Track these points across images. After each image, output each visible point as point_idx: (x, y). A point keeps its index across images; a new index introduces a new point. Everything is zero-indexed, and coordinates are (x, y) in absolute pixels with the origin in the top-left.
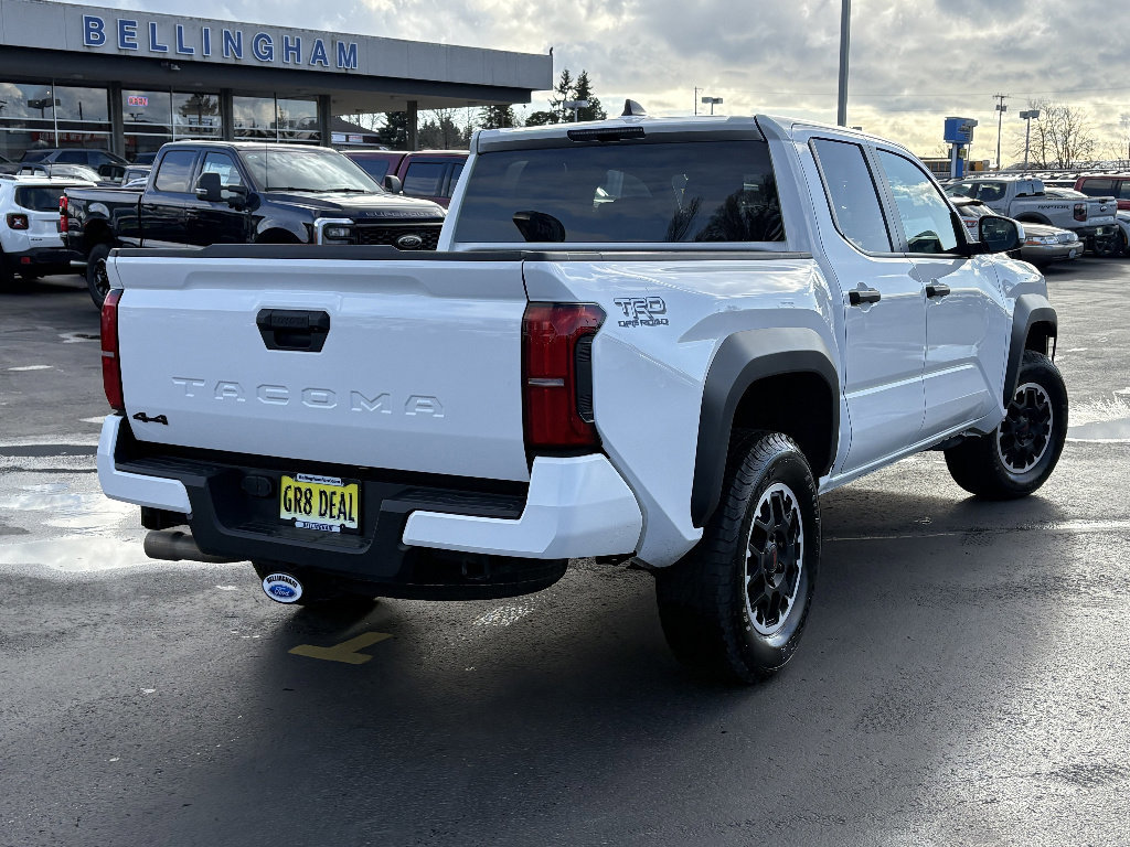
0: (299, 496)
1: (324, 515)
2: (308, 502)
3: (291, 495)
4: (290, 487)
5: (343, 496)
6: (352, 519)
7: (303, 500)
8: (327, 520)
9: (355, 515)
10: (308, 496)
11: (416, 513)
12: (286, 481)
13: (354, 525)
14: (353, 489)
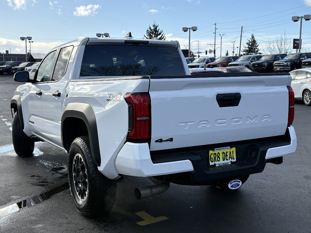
0: (215, 156)
1: (225, 160)
2: (219, 157)
3: (212, 156)
4: (212, 154)
5: (230, 152)
6: (234, 159)
7: (217, 157)
8: (226, 161)
9: (235, 157)
10: (218, 155)
11: (270, 149)
12: (211, 152)
13: (235, 160)
14: (234, 149)
